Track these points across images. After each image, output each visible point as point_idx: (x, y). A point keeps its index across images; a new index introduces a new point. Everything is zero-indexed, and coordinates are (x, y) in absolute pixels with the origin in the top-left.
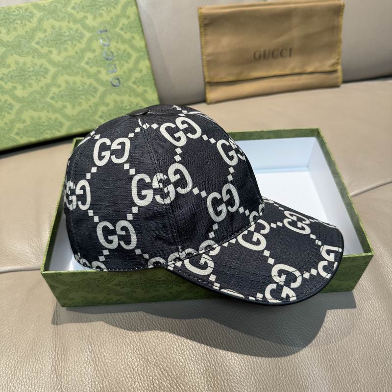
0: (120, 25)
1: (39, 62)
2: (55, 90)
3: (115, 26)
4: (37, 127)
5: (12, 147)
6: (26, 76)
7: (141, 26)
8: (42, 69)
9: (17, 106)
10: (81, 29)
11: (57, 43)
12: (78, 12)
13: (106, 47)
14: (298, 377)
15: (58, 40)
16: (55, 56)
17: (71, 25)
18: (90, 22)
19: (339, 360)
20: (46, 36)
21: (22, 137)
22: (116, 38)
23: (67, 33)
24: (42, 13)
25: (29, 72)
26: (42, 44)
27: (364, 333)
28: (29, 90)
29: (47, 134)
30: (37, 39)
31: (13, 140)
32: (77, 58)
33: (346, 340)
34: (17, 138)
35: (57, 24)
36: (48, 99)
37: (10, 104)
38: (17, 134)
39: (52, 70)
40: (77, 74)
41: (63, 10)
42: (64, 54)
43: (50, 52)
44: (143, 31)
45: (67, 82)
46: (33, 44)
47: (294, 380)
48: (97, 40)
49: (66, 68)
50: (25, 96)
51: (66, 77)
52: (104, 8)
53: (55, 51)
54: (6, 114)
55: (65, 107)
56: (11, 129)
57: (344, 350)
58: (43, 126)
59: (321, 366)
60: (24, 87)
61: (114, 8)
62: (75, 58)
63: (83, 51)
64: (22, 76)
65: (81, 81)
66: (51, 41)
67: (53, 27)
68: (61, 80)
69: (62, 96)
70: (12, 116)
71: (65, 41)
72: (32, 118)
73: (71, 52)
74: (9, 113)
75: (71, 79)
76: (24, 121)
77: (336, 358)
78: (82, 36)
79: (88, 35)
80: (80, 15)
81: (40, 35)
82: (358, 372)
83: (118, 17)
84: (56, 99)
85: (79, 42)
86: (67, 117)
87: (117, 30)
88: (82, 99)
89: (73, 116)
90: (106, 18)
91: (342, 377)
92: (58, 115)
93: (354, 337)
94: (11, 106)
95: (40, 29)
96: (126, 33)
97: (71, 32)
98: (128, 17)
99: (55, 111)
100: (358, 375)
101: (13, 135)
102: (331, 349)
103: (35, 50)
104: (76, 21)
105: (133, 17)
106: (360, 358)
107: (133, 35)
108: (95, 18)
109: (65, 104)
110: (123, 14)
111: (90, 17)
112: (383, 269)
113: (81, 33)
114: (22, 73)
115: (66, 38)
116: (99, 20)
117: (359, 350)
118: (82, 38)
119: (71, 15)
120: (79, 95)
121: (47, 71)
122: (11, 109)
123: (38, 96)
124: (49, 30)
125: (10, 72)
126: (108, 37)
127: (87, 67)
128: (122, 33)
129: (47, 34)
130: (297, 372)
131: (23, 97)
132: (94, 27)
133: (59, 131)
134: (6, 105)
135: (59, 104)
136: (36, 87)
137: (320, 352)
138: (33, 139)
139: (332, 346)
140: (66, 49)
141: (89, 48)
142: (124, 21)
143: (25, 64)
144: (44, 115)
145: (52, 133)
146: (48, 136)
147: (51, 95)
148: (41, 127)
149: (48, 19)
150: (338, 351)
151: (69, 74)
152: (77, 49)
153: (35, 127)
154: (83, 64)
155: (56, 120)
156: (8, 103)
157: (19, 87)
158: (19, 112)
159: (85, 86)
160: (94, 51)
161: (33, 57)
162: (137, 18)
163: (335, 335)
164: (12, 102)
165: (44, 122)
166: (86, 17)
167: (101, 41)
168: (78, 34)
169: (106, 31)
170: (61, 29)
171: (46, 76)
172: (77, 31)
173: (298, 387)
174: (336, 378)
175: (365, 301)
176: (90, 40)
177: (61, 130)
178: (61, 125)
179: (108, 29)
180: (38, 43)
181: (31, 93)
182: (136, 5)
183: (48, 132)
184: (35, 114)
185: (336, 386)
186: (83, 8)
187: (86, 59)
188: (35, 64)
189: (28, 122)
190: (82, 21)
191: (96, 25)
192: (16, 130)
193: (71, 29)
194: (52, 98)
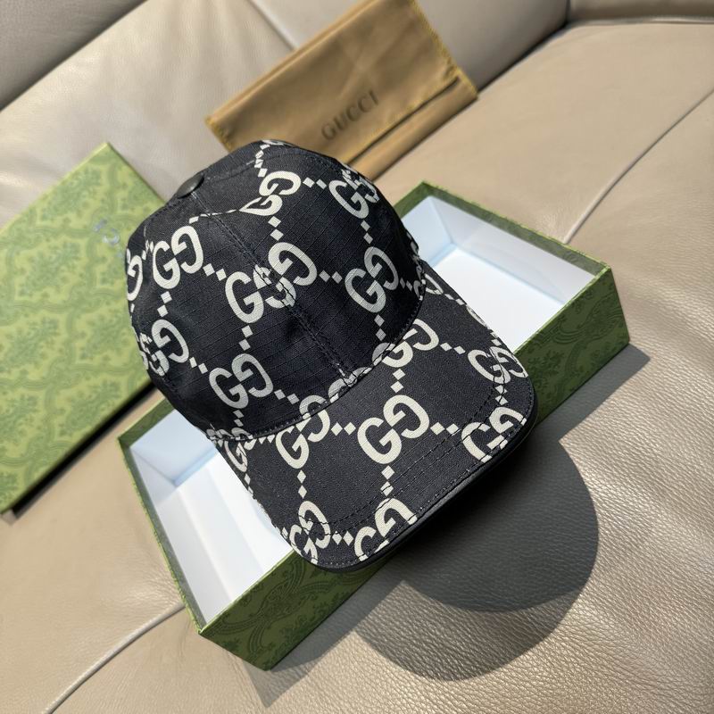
0: (120, 203)
1: (37, 318)
2: (80, 343)
3: (112, 209)
4: (84, 408)
5: (66, 455)
6: (32, 347)
7: (149, 187)
8: (47, 325)
9: (41, 395)
10: (70, 240)
11: (48, 279)
12: (52, 220)
13: (118, 245)
14: (618, 534)
15: (46, 273)
16: (56, 298)
17: (53, 242)
18: (76, 223)
19: (666, 475)
20: (28, 278)
21: (71, 435)
22: (123, 225)
23: (54, 257)
24: (6, 250)
25: (32, 339)
26: (28, 292)
27: (683, 414)
28: (46, 363)
29: (103, 410)
30: (18, 289)
31: (61, 445)
32: (86, 282)
33: (661, 440)
34: (66, 438)
35: (34, 252)
36: (78, 362)
37: (31, 398)
38: (62, 433)
39: (62, 318)
40: (98, 303)
41: (31, 228)
42: (65, 287)
43: (46, 295)
44: (155, 193)
45: (91, 323)
46: (17, 298)
47: (614, 541)
48: (99, 242)
49: (78, 304)
50: (44, 374)
51: (85, 317)
52: (85, 193)
53: (50, 291)
54: (33, 415)
55: (106, 359)
56: (50, 433)
57: (666, 456)
58: (92, 402)
59: (644, 497)
60: (37, 364)
61: (98, 184)
62: (84, 284)
63: (88, 268)
64: (25, 350)
65: (110, 311)
66: (38, 279)
67: (31, 260)
68: (81, 325)
69: (95, 347)
70: (42, 412)
71: (57, 269)
72: (70, 400)
73: (74, 279)
74: (35, 411)
75: (93, 316)
76: (62, 411)
77: (659, 474)
78: (76, 248)
79: (82, 242)
80: (57, 222)
81: (19, 281)
82: (704, 475)
83: (110, 194)
84: (89, 355)
85: (77, 258)
86: (117, 371)
87: (120, 212)
88: (124, 334)
89: (125, 365)
90: (95, 204)
91: (684, 495)
92: (105, 376)
93: (671, 429)
94: (33, 400)
95: (15, 273)
96: (133, 209)
97: (59, 251)
98: (124, 186)
99: (97, 372)
100: (706, 479)
101: (57, 438)
102: (645, 466)
103: (24, 305)
104: (56, 234)
105: (130, 182)
106: (696, 453)
107: (145, 206)
108: (79, 214)
109: (105, 354)
110: (116, 186)
111: (72, 215)
112: (665, 307)
113: (73, 246)
114: (23, 346)
115: (56, 264)
116: (87, 213)
117: (690, 443)
118: (77, 251)
119: (45, 230)
120: (118, 332)
121: (54, 324)
122: (35, 403)
123: (62, 366)
124: (28, 267)
125: (6, 355)
126: (113, 230)
127: (107, 286)
128: (128, 212)
129: (28, 274)
130: (612, 528)
131: (43, 378)
132: (85, 227)
133: (117, 397)
134: (26, 402)
135: (97, 360)
136: (53, 355)
137: (632, 480)
138: (88, 429)
139: (646, 460)
140: (64, 280)
141: (95, 260)
142: (121, 195)
143: (20, 332)
144: (83, 386)
145: (109, 405)
146: (106, 412)
147: (79, 353)
148: (90, 405)
149: (18, 254)
150: (657, 462)
151: (88, 311)
152: (79, 270)
153: (81, 411)
154: (99, 286)
155: (105, 384)
156: (26, 397)
157: (29, 367)
158: (49, 402)
159: (119, 314)
160: (104, 259)
161: (26, 316)
162: (137, 179)
163: (640, 443)
164: (32, 393)
165: (90, 396)
166: (67, 221)
167: (105, 240)
168: (69, 250)
169: (105, 222)
170: (41, 255)
171: (57, 331)
172: (65, 246)
173: (625, 548)
174: (674, 501)
175: (660, 370)
176: (90, 248)
177: (119, 393)
178: (115, 386)
179: (105, 218)
180: (22, 293)
181: (50, 367)
182: (127, 163)
183: (103, 406)
184: (72, 392)
185: (682, 512)
186: (56, 209)
187: (99, 277)
188: (35, 324)
189: (69, 409)
190: (65, 228)
191: (86, 223)
192: (57, 430)
193: (56, 248)
194: (83, 357)
